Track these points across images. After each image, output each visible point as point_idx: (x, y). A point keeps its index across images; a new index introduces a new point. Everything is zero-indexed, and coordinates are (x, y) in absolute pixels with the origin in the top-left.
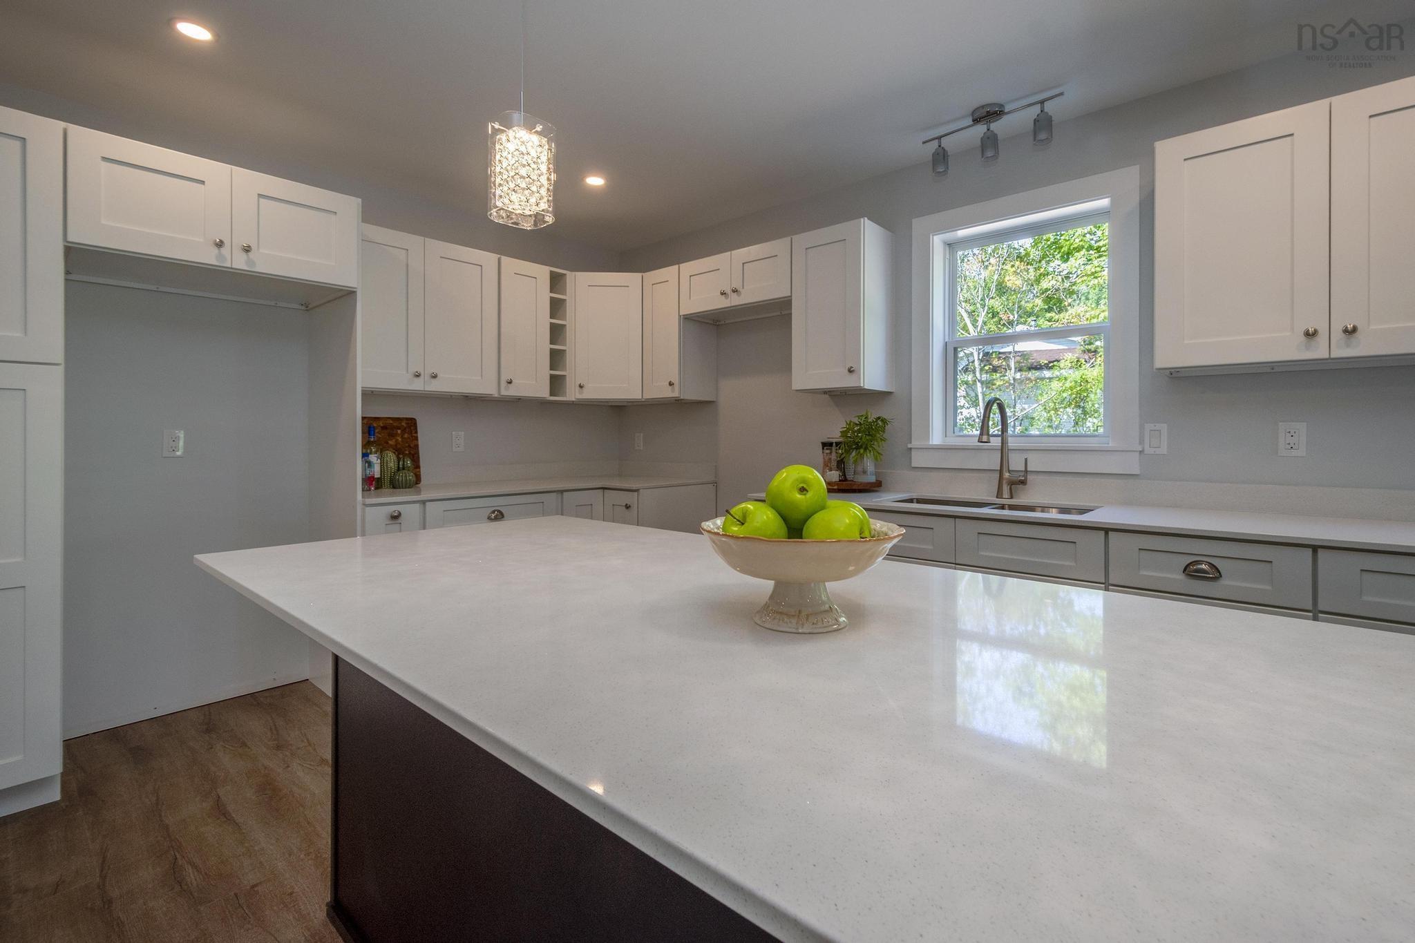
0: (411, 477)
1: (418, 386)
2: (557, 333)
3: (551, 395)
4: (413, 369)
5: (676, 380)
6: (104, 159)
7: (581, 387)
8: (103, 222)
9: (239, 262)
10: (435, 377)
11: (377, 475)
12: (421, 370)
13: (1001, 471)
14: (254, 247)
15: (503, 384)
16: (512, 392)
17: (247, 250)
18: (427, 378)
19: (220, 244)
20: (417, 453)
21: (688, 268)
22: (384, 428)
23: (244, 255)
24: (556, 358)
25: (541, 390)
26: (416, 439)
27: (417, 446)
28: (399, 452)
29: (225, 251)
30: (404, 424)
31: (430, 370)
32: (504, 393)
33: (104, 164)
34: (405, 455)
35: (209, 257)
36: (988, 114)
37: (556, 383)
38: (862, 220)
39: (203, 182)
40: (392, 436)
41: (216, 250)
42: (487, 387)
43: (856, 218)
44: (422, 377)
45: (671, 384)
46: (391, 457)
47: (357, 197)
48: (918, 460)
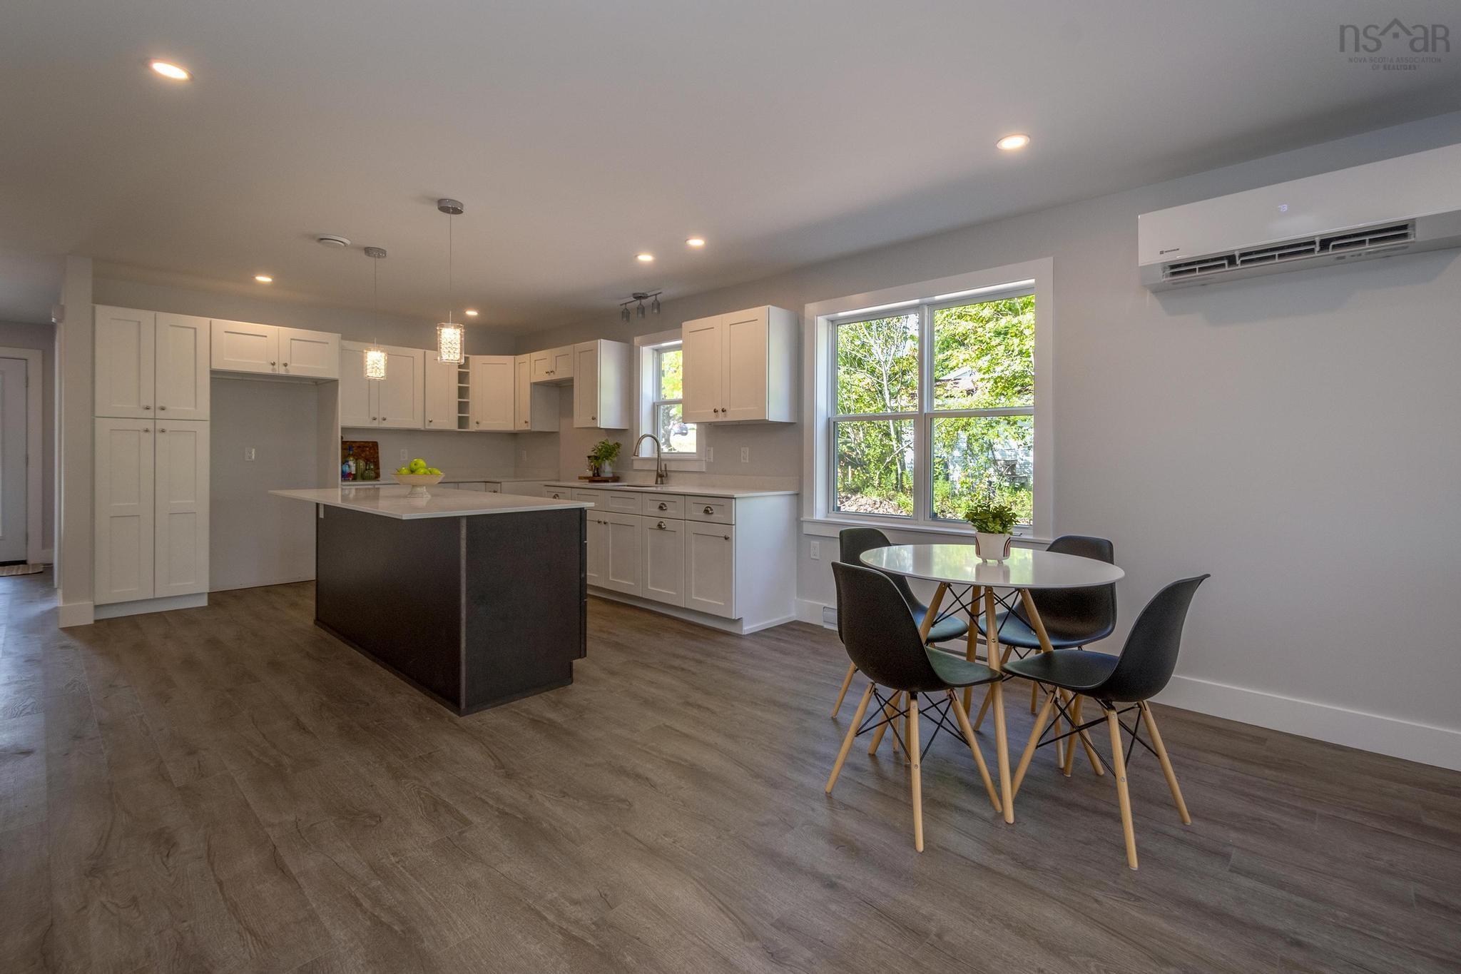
0: (373, 474)
1: (375, 425)
2: (463, 392)
3: (459, 428)
4: (372, 416)
5: (528, 420)
6: (226, 332)
7: (477, 423)
8: (226, 359)
9: (281, 371)
10: (384, 419)
11: (354, 472)
12: (376, 416)
13: (657, 470)
14: (289, 363)
15: (427, 422)
16: (432, 427)
17: (286, 365)
18: (380, 420)
19: (273, 364)
20: (378, 461)
21: (535, 355)
22: (359, 447)
23: (284, 367)
24: (463, 407)
25: (454, 426)
26: (378, 453)
27: (378, 457)
28: (367, 461)
29: (276, 367)
30: (370, 445)
31: (381, 416)
32: (427, 427)
33: (225, 334)
34: (371, 462)
35: (268, 370)
36: (638, 297)
37: (462, 422)
38: (599, 341)
39: (266, 336)
40: (363, 451)
41: (271, 366)
42: (417, 424)
43: (595, 339)
44: (377, 420)
45: (526, 422)
46: (362, 463)
47: (339, 333)
48: (637, 465)
